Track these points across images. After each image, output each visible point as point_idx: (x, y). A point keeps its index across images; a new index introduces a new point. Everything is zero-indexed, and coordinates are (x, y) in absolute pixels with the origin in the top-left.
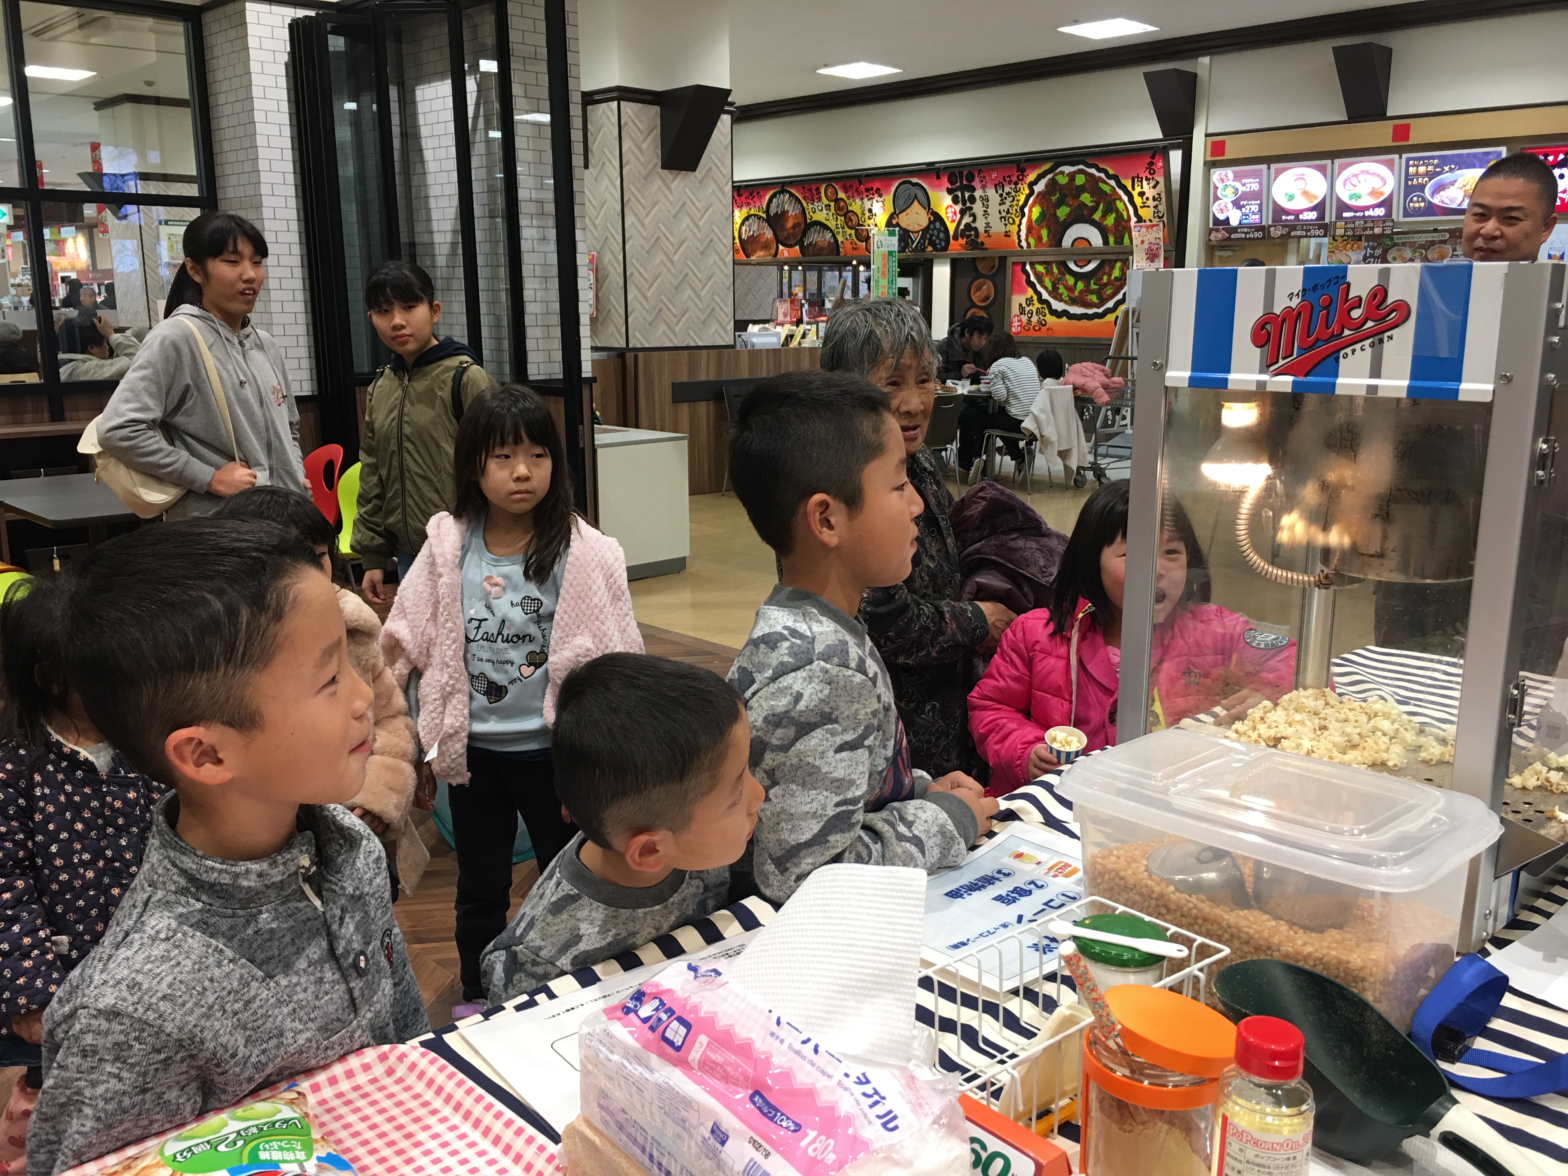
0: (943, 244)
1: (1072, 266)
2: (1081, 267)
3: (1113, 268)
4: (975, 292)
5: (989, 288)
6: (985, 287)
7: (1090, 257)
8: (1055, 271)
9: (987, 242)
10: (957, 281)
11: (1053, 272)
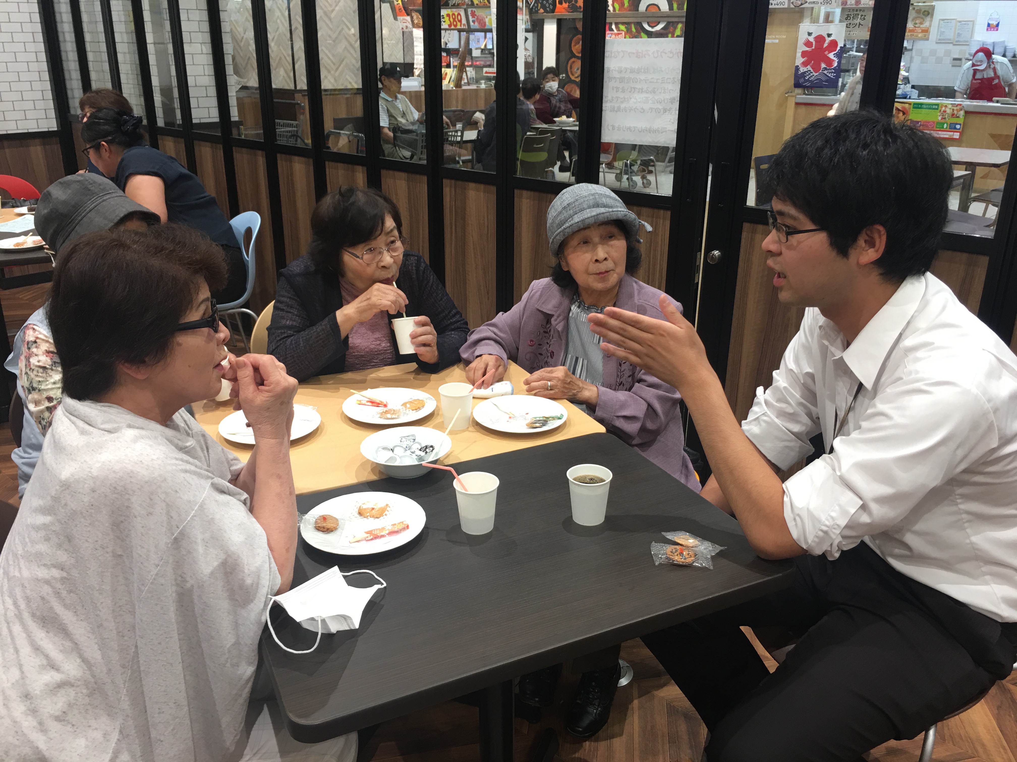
0: (551, 7)
1: (646, 26)
2: (652, 27)
3: (675, 28)
4: (575, 45)
7: (659, 19)
8: (634, 30)
10: (562, 37)
11: (631, 31)
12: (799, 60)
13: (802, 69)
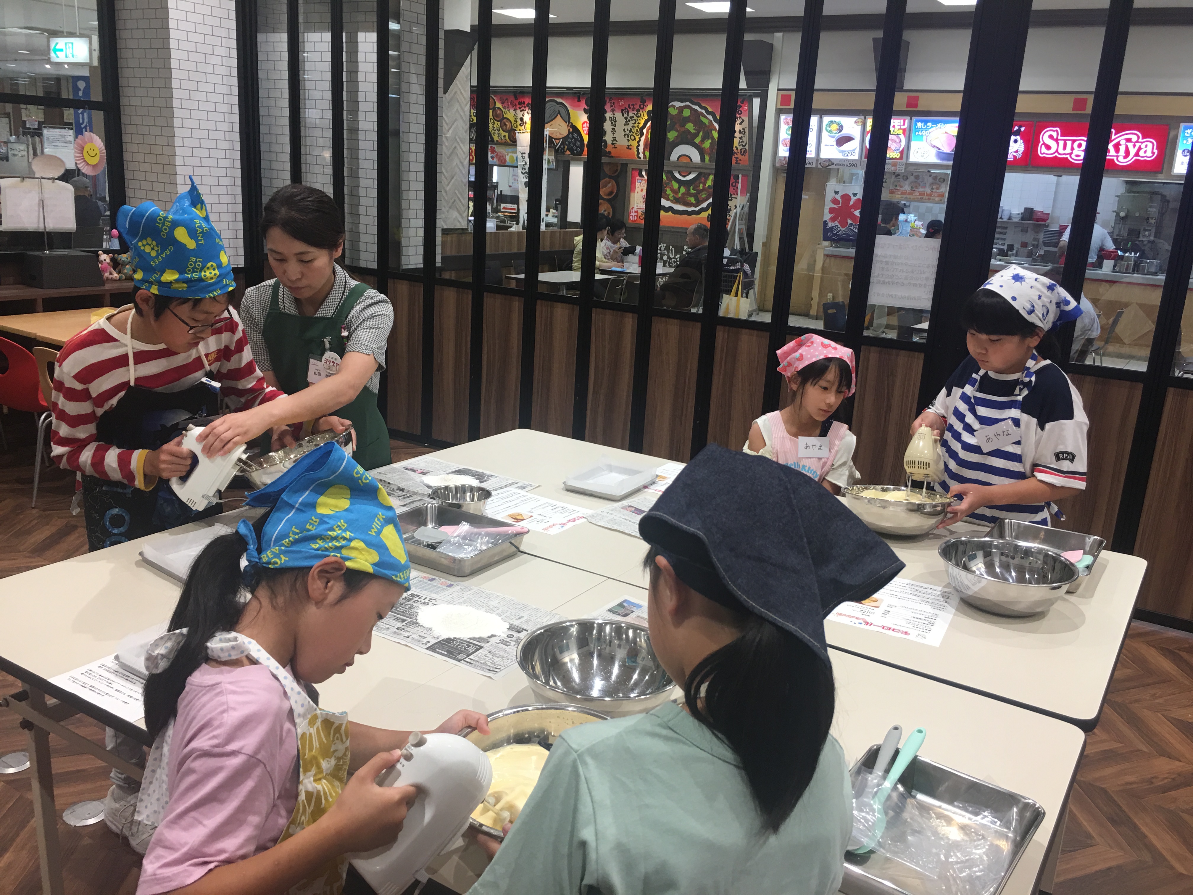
0: (579, 150)
1: (677, 175)
2: (684, 176)
3: (707, 179)
4: (602, 188)
5: (612, 185)
6: (610, 185)
7: (689, 170)
9: (613, 152)
12: (827, 216)
13: (830, 224)
